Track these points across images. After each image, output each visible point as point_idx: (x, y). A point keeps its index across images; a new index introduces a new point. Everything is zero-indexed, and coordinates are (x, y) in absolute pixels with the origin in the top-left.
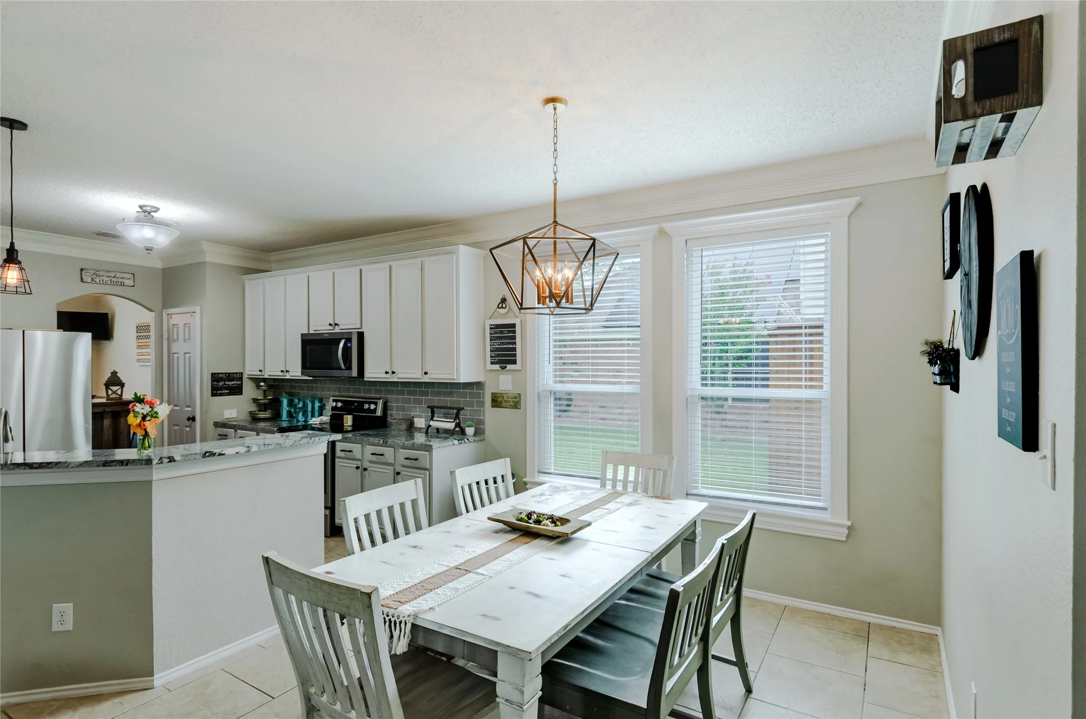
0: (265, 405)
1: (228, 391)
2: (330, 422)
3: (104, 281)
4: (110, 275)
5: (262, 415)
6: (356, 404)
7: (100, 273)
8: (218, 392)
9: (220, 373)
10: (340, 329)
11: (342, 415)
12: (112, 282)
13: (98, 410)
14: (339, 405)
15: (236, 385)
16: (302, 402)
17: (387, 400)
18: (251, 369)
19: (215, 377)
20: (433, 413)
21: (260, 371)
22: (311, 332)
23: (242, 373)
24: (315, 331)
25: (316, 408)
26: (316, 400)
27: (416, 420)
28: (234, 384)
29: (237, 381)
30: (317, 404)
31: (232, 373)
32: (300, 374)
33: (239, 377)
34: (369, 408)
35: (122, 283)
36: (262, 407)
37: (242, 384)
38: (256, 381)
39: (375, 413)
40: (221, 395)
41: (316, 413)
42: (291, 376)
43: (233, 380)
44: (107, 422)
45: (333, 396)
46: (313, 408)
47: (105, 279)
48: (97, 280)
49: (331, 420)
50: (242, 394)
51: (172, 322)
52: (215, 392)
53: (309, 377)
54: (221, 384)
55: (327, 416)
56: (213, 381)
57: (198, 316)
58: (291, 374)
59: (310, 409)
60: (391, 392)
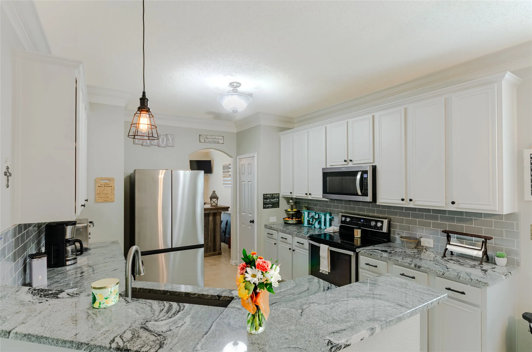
0: (292, 215)
1: (272, 205)
2: (339, 231)
3: (210, 142)
4: (212, 138)
5: (291, 221)
6: (362, 221)
7: (208, 137)
8: (267, 206)
9: (268, 194)
10: (353, 164)
11: (353, 229)
12: (214, 142)
13: (208, 212)
14: (348, 220)
15: (276, 202)
16: (317, 215)
17: (391, 219)
18: (284, 192)
19: (265, 197)
20: (449, 237)
21: (291, 193)
22: (328, 166)
23: (279, 194)
24: (331, 166)
25: (328, 220)
26: (327, 214)
27: (422, 240)
28: (275, 201)
29: (277, 199)
30: (328, 217)
31: (274, 194)
32: (321, 197)
33: (277, 196)
34: (376, 226)
35: (218, 142)
36: (291, 216)
37: (279, 201)
38: (288, 199)
39: (382, 230)
40: (268, 208)
41: (328, 224)
42: (312, 198)
43: (274, 198)
44: (211, 218)
45: (341, 213)
46: (325, 219)
47: (210, 140)
48: (207, 141)
49: (340, 229)
50: (279, 207)
51: (242, 163)
52: (265, 206)
53: (327, 199)
54: (268, 201)
55: (337, 226)
56: (264, 199)
57: (256, 158)
58: (312, 196)
59: (323, 220)
60: (396, 214)
